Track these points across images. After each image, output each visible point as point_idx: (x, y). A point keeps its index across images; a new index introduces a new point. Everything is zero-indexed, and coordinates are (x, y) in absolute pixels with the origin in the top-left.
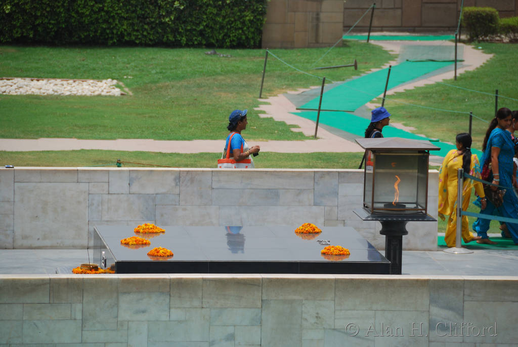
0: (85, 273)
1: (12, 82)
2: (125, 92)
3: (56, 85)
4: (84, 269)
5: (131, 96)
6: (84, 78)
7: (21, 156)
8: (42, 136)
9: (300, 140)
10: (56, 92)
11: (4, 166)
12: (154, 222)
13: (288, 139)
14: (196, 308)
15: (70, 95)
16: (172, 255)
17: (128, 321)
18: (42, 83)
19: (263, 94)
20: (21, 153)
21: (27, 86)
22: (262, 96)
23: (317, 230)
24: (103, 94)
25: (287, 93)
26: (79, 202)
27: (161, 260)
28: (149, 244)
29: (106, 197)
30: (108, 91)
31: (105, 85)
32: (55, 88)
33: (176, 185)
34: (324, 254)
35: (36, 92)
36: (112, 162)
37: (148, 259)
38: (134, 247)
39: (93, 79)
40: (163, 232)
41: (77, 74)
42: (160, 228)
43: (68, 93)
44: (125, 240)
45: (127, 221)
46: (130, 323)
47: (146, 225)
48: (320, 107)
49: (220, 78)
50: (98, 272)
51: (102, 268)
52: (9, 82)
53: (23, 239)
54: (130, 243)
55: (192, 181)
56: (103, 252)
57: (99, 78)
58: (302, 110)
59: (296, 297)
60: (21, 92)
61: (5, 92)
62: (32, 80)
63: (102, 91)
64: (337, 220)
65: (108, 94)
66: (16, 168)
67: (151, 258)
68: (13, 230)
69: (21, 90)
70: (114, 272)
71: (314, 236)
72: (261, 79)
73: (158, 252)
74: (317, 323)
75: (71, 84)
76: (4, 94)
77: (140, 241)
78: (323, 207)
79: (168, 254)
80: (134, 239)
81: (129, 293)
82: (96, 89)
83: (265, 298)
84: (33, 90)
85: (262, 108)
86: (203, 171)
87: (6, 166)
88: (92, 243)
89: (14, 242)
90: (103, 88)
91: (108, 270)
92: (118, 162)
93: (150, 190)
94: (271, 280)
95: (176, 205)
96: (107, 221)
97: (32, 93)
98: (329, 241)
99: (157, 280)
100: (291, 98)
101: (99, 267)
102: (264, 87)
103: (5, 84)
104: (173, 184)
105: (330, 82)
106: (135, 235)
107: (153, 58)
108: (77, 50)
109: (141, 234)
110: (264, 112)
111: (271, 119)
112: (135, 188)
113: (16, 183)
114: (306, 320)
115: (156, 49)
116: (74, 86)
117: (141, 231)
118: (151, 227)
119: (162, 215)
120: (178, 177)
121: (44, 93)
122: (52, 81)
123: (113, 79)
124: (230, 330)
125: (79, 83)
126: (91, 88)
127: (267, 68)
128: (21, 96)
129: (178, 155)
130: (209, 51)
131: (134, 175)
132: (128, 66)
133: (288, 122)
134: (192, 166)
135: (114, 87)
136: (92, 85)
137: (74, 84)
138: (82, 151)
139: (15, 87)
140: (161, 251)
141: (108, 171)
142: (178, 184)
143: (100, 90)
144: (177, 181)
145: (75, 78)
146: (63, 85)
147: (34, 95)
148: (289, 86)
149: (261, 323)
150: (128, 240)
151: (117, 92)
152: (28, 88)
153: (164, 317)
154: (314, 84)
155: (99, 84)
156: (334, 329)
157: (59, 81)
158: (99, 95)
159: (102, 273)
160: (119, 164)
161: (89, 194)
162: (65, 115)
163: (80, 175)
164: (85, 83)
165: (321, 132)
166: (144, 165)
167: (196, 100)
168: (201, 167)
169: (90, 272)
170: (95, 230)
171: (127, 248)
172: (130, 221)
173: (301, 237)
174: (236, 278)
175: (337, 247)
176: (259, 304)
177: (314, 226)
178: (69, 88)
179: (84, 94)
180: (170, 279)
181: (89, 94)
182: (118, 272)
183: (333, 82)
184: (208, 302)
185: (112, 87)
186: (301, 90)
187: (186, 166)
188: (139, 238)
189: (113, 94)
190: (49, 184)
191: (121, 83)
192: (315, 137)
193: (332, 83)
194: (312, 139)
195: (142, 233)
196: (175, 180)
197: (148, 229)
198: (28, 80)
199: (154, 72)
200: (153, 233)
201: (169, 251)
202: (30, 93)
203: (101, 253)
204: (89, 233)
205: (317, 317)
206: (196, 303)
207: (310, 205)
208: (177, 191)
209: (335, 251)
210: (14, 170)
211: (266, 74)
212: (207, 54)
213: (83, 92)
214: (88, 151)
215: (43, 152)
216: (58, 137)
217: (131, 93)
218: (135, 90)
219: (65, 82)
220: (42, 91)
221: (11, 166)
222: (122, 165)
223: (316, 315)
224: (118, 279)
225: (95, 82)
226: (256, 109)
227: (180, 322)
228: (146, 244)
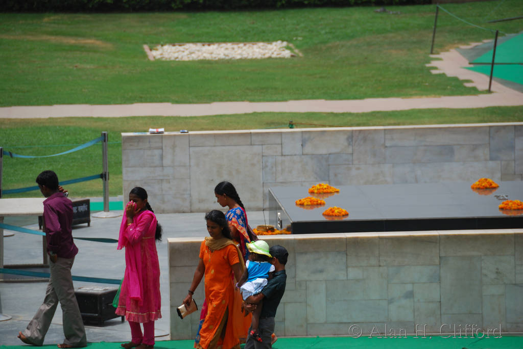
0: (262, 235)
1: (184, 48)
2: (295, 53)
3: (227, 49)
4: (260, 231)
5: (301, 57)
6: (254, 41)
7: (195, 121)
8: (214, 101)
9: (474, 94)
10: (228, 56)
11: (179, 131)
12: (328, 182)
13: (462, 94)
14: (374, 266)
15: (241, 59)
16: (347, 215)
17: (306, 281)
18: (213, 47)
19: (435, 50)
20: (195, 117)
21: (198, 51)
22: (434, 52)
23: (494, 185)
24: (274, 56)
25: (458, 48)
26: (253, 165)
27: (336, 219)
28: (324, 204)
29: (280, 159)
30: (278, 53)
31: (275, 48)
32: (227, 52)
33: (349, 144)
34: (502, 209)
35: (208, 56)
36: (284, 124)
37: (323, 219)
38: (309, 207)
39: (263, 41)
40: (337, 192)
41: (247, 37)
42: (334, 188)
43: (239, 57)
44: (300, 201)
45: (301, 182)
46: (308, 283)
47: (320, 185)
48: (493, 61)
49: (391, 35)
50: (274, 233)
51: (278, 230)
52: (181, 48)
53: (199, 202)
54: (305, 204)
55: (365, 139)
56: (279, 214)
57: (269, 41)
58: (475, 64)
59: (475, 253)
60: (193, 57)
61: (177, 58)
62: (203, 45)
63: (273, 53)
64: (515, 174)
65: (278, 56)
66: (190, 133)
67: (326, 218)
68: (190, 194)
69: (193, 55)
70: (290, 232)
71: (491, 192)
72: (431, 35)
73: (333, 212)
74: (497, 279)
75: (242, 48)
76: (177, 60)
77: (314, 201)
78: (499, 162)
79: (343, 213)
80: (309, 200)
81: (306, 253)
82: (266, 51)
83: (443, 254)
84: (205, 55)
85: (434, 64)
86: (375, 130)
87: (181, 131)
88: (267, 205)
89: (191, 206)
90: (273, 50)
91: (284, 231)
92: (290, 124)
93: (323, 151)
94: (448, 237)
95: (349, 164)
96: (282, 183)
97: (204, 59)
98: (507, 196)
99: (334, 240)
100: (464, 53)
101: (275, 229)
102: (435, 43)
103: (177, 50)
104: (346, 144)
105: (503, 35)
106: (309, 196)
107: (322, 19)
108: (247, 13)
109: (316, 195)
110: (436, 68)
111: (444, 75)
112: (308, 149)
113: (191, 149)
114: (486, 275)
115: (325, 10)
116: (245, 50)
117: (316, 191)
118: (325, 187)
119: (336, 175)
120: (351, 136)
121: (215, 58)
122: (223, 45)
123: (283, 41)
124: (409, 287)
125: (250, 46)
126: (261, 51)
127: (438, 24)
128: (193, 62)
129: (350, 114)
130: (379, 9)
131: (306, 136)
132: (298, 27)
133: (461, 77)
134: (364, 125)
135: (284, 49)
136: (261, 47)
137: (245, 48)
138: (255, 114)
139: (187, 52)
140: (336, 211)
141: (281, 133)
142: (351, 143)
143: (270, 53)
144: (350, 140)
145: (246, 41)
146: (233, 49)
147: (205, 60)
148: (461, 41)
149: (440, 280)
150: (303, 200)
151: (287, 54)
152: (200, 53)
153: (342, 276)
154: (487, 38)
155: (270, 46)
156: (515, 284)
157: (229, 45)
158: (270, 58)
159: (279, 234)
160: (291, 125)
161: (263, 156)
162: (237, 79)
163: (254, 138)
164: (255, 46)
165: (496, 86)
166: (316, 126)
167: (366, 58)
168: (374, 125)
169: (267, 233)
170: (269, 191)
171: (302, 209)
172: (304, 182)
173: (478, 193)
174: (413, 236)
175: (515, 201)
176: (437, 261)
177: (491, 181)
178: (240, 51)
179: (254, 57)
180: (346, 239)
181: (259, 56)
182: (294, 233)
183: (507, 35)
184: (385, 261)
185: (282, 49)
186: (473, 44)
187: (358, 125)
188: (314, 198)
189: (283, 57)
190: (224, 148)
191: (291, 45)
192: (489, 91)
193: (505, 36)
194: (486, 93)
195: (317, 193)
196: (348, 139)
197: (322, 189)
198: (199, 45)
199: (323, 32)
200: (327, 193)
201: (344, 210)
202: (201, 58)
203: (277, 214)
204: (264, 195)
205: (497, 273)
206: (373, 261)
207: (486, 160)
208: (350, 150)
209: (513, 205)
210: (189, 135)
211: (437, 30)
212: (377, 12)
213: (253, 55)
214: (261, 113)
215: (216, 116)
216: (230, 101)
217: (301, 55)
218: (305, 51)
219: (235, 46)
220: (214, 56)
221: (186, 131)
222: (294, 126)
223: (496, 270)
224: (295, 239)
225: (265, 44)
226: (427, 65)
227: (358, 280)
228: (321, 204)
